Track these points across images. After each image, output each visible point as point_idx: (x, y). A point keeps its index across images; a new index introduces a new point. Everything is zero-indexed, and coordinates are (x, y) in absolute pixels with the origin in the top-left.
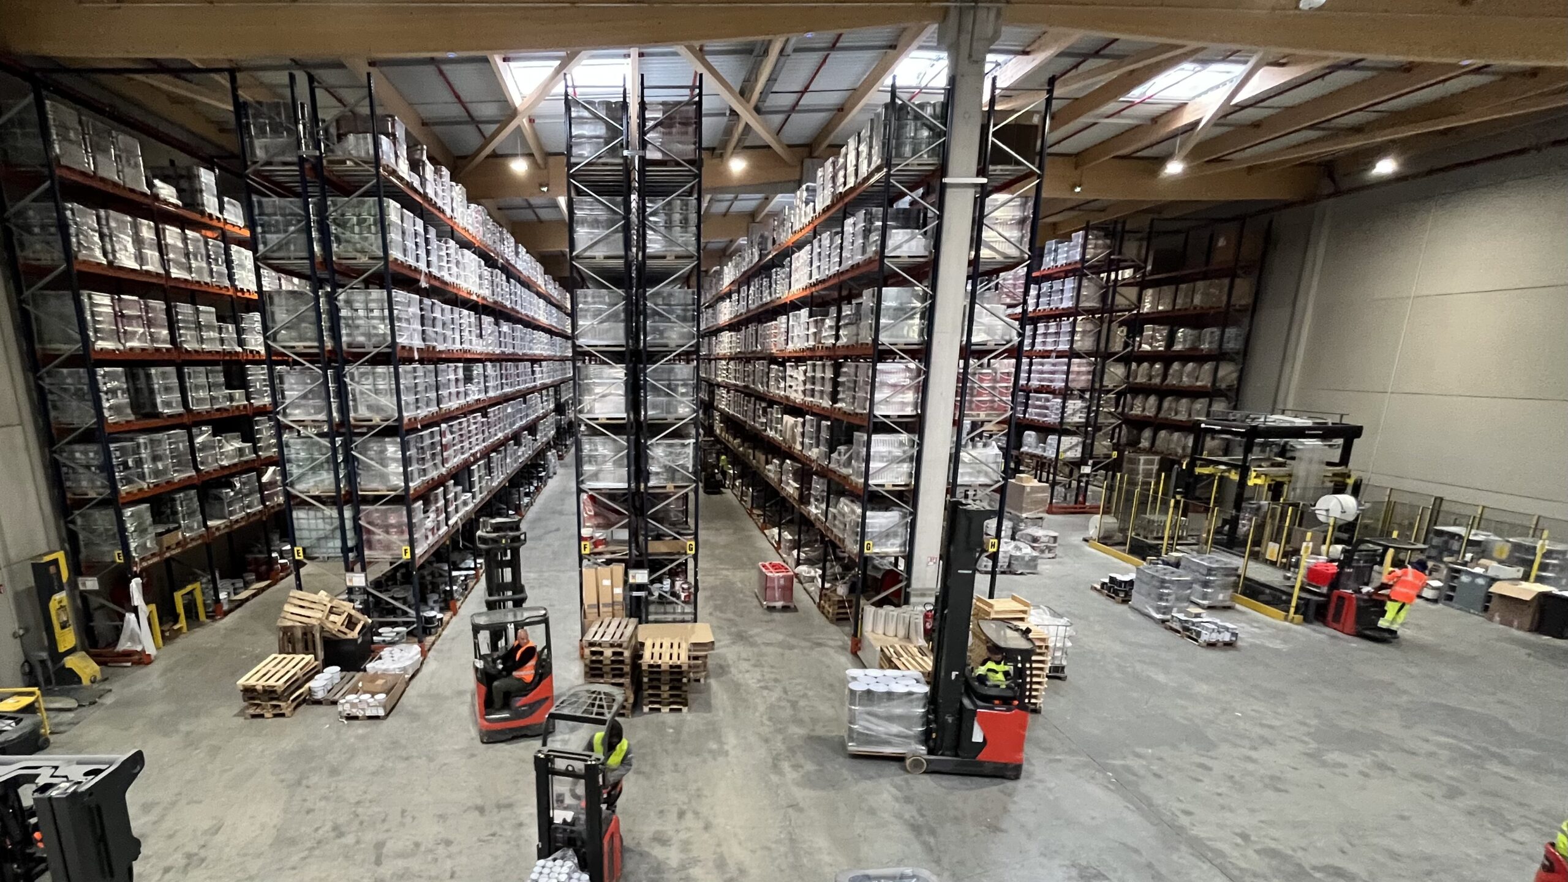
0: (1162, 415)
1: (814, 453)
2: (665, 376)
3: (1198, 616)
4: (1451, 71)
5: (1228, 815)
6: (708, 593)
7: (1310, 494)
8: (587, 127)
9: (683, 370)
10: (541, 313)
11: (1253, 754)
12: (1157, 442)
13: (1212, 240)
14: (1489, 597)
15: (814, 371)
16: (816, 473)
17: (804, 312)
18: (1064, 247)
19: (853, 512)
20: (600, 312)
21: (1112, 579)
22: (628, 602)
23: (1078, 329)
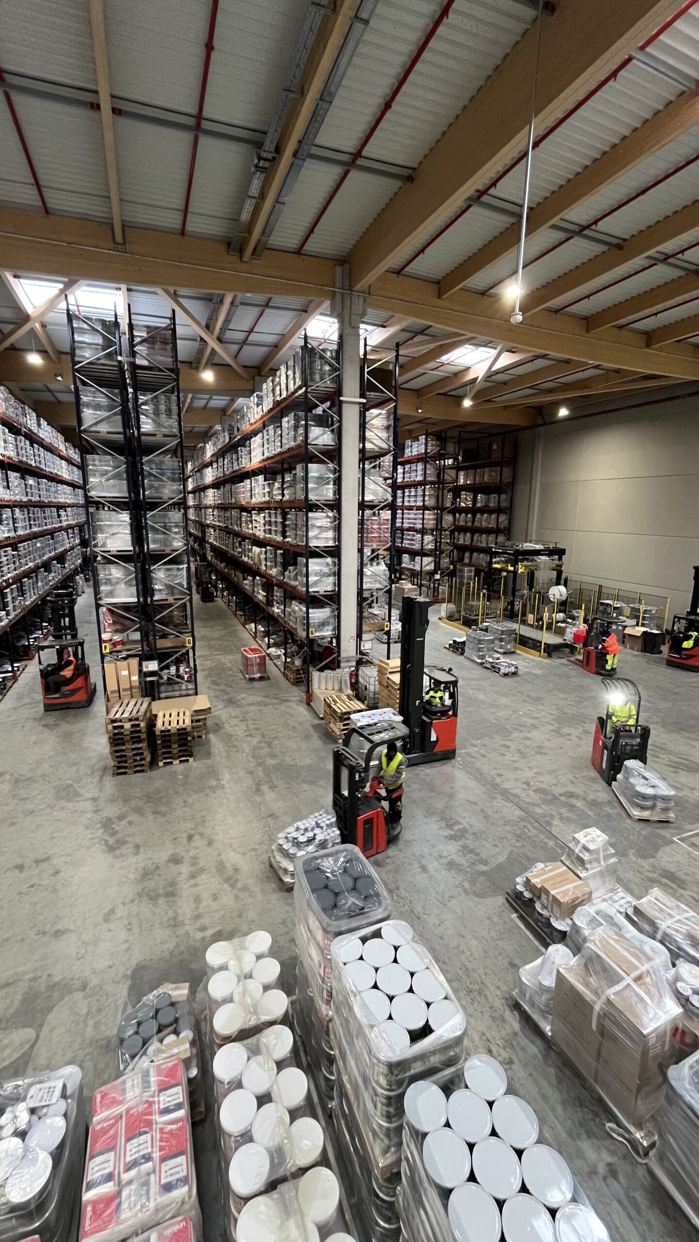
0: (474, 543)
1: (274, 572)
2: (162, 520)
3: (498, 659)
4: (584, 367)
5: (519, 772)
6: (206, 673)
7: (546, 586)
8: (87, 336)
9: (176, 516)
10: (64, 471)
11: (529, 735)
12: (473, 560)
13: (490, 446)
14: (624, 636)
15: (270, 517)
16: (277, 585)
17: (261, 478)
18: (415, 444)
19: (301, 610)
20: (107, 472)
21: (455, 641)
22: (143, 685)
23: (427, 493)
